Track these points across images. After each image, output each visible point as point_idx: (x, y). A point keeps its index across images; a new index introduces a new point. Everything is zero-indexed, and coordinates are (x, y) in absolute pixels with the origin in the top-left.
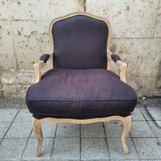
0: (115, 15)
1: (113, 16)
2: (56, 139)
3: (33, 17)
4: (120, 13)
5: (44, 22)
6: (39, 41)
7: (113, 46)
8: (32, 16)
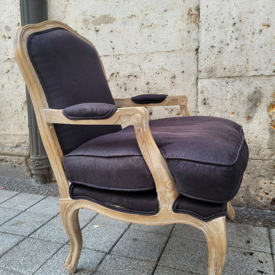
0: (257, 31)
1: (253, 34)
2: (108, 257)
3: (115, 50)
4: (268, 26)
5: (131, 56)
6: (121, 88)
7: (255, 92)
8: (113, 48)
